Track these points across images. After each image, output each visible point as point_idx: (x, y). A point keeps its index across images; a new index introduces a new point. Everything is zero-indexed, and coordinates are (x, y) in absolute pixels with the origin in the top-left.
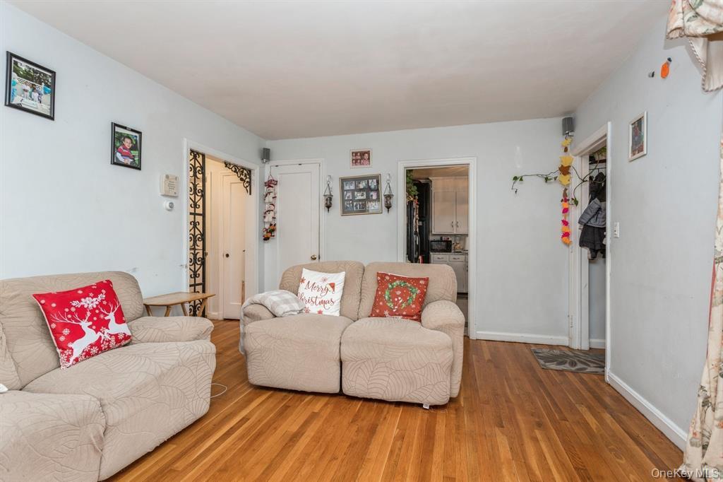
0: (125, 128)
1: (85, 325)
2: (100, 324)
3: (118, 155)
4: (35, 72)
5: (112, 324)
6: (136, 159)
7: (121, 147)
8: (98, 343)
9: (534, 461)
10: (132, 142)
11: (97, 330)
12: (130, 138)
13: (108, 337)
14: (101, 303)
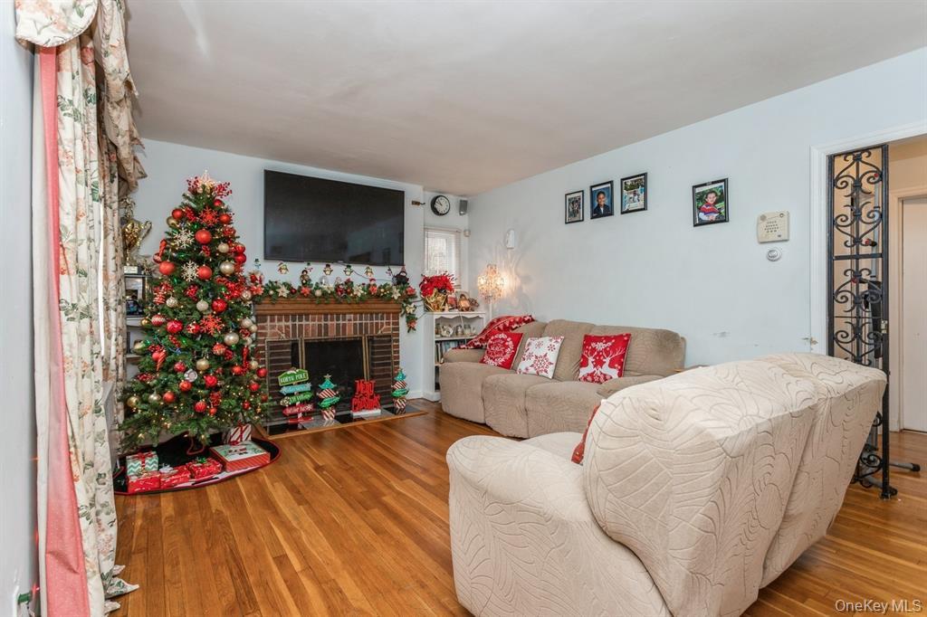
0: (705, 185)
1: (591, 359)
2: (599, 363)
3: (702, 215)
4: (635, 181)
5: (606, 366)
6: (723, 211)
7: (704, 206)
8: (592, 375)
9: (309, 591)
10: (716, 195)
11: (595, 366)
12: (714, 192)
13: (599, 374)
14: (605, 349)
